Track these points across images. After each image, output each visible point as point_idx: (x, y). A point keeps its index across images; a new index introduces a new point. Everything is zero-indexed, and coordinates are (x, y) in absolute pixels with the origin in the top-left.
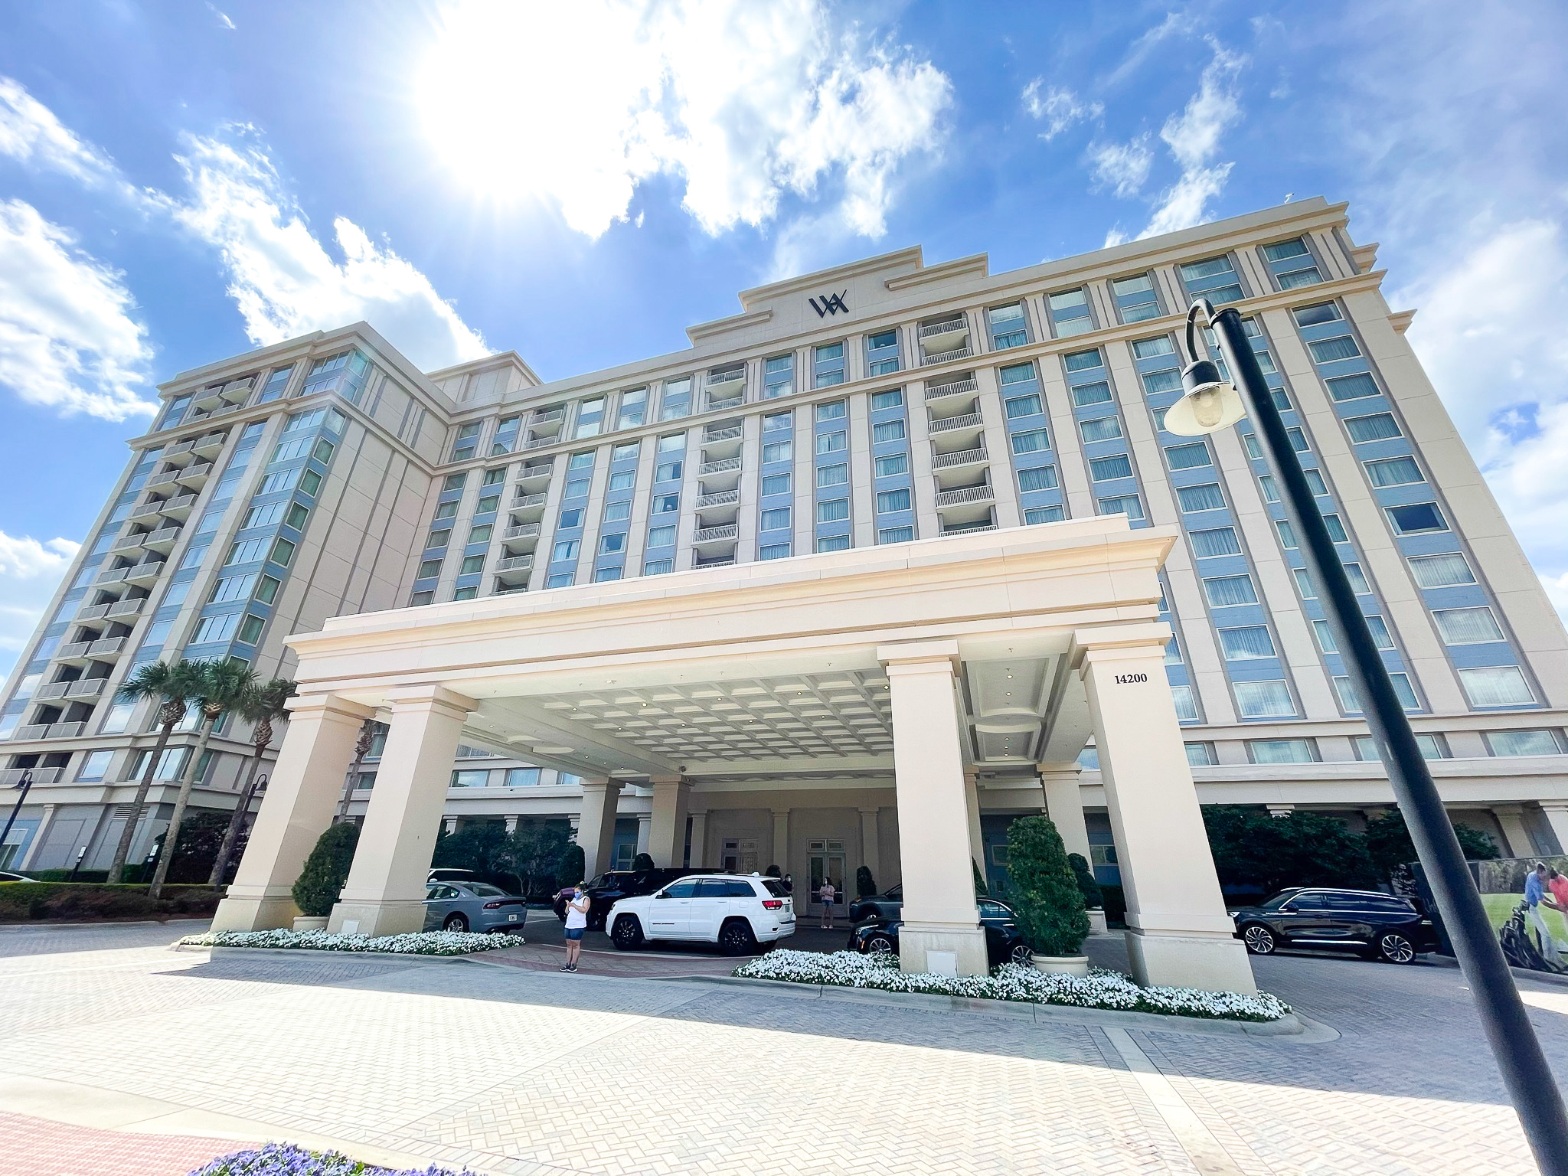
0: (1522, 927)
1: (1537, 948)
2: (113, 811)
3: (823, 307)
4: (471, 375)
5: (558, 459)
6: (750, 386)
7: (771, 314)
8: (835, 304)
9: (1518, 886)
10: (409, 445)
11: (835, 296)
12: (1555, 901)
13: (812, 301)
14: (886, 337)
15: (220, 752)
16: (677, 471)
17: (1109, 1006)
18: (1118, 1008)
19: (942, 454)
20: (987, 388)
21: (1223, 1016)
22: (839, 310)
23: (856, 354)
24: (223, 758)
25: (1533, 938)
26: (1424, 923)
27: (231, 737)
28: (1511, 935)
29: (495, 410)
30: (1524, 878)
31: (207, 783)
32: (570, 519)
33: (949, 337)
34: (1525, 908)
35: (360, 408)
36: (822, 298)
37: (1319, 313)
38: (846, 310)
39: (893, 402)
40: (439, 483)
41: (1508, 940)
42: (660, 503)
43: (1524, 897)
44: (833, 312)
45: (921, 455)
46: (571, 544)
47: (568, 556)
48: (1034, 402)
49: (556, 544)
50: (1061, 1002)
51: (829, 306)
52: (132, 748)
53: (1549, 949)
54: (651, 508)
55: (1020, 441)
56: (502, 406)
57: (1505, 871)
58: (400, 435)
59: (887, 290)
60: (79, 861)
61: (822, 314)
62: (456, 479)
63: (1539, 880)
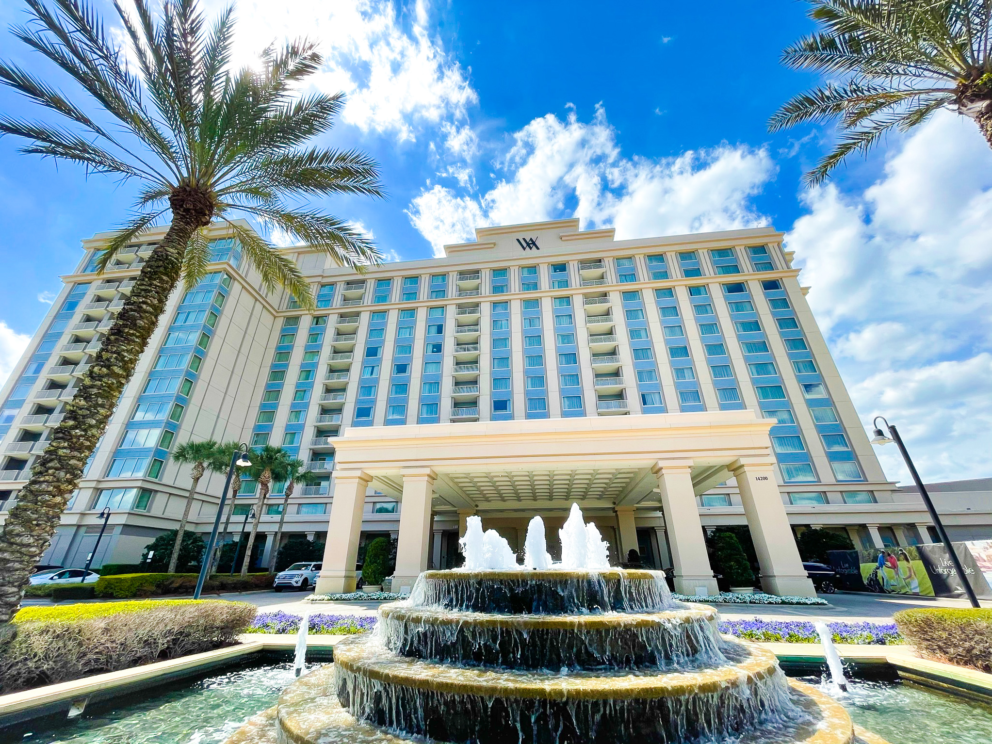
0: (876, 576)
1: (882, 584)
2: (83, 530)
3: (525, 245)
4: (299, 254)
5: (362, 314)
6: (483, 284)
7: (495, 244)
8: (531, 244)
9: (875, 560)
10: (264, 296)
11: (531, 239)
12: (890, 565)
13: (518, 240)
14: (561, 268)
15: (157, 491)
16: (440, 329)
17: (773, 603)
18: (776, 603)
19: (594, 336)
20: (615, 302)
21: (811, 604)
22: (534, 248)
23: (544, 276)
24: (159, 494)
25: (881, 581)
26: (838, 576)
27: (163, 482)
28: (871, 580)
29: (319, 279)
30: (878, 556)
31: (149, 511)
32: (372, 352)
33: (595, 272)
34: (878, 568)
35: (240, 273)
36: (524, 239)
37: (770, 285)
38: (538, 248)
39: (565, 304)
40: (280, 322)
41: (870, 582)
42: (430, 348)
43: (877, 564)
44: (531, 248)
45: (582, 336)
46: (373, 367)
47: (372, 374)
48: (640, 312)
49: (364, 367)
50: (755, 603)
51: (528, 244)
52: (95, 488)
53: (887, 584)
54: (425, 351)
55: (634, 334)
56: (323, 277)
57: (869, 554)
58: (260, 290)
59: (560, 240)
60: (88, 562)
61: (524, 249)
62: (293, 321)
63: (883, 557)
